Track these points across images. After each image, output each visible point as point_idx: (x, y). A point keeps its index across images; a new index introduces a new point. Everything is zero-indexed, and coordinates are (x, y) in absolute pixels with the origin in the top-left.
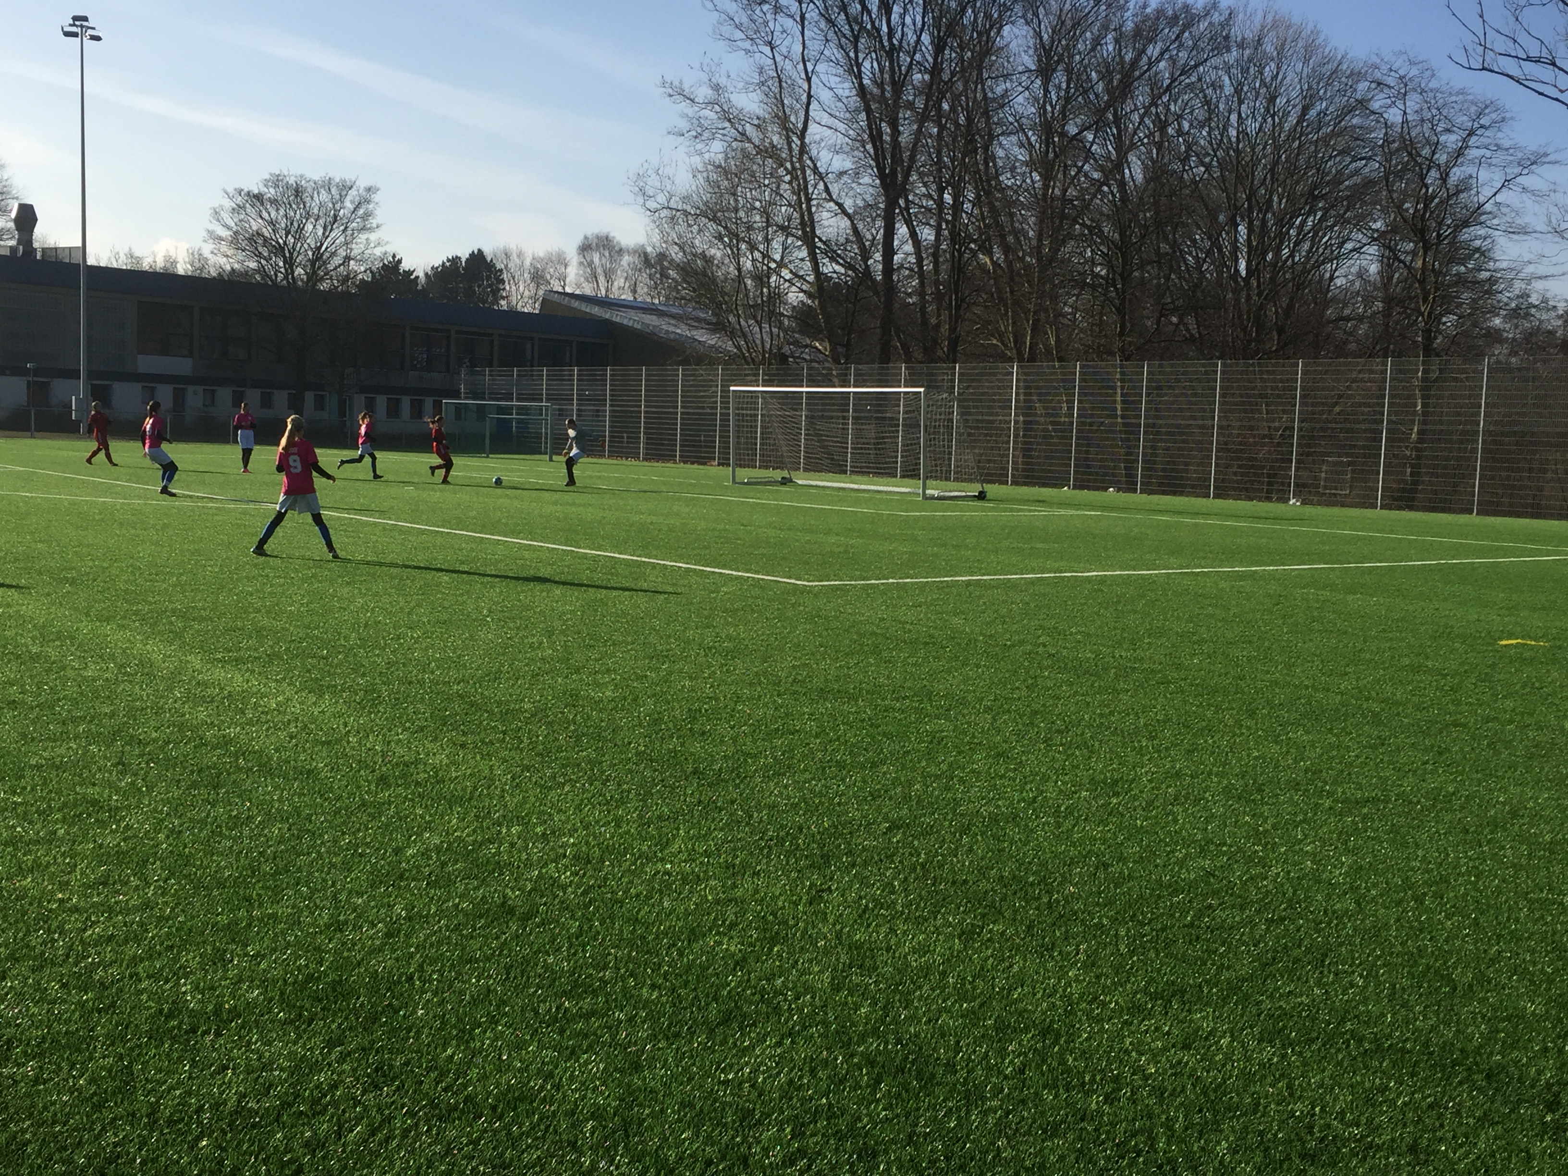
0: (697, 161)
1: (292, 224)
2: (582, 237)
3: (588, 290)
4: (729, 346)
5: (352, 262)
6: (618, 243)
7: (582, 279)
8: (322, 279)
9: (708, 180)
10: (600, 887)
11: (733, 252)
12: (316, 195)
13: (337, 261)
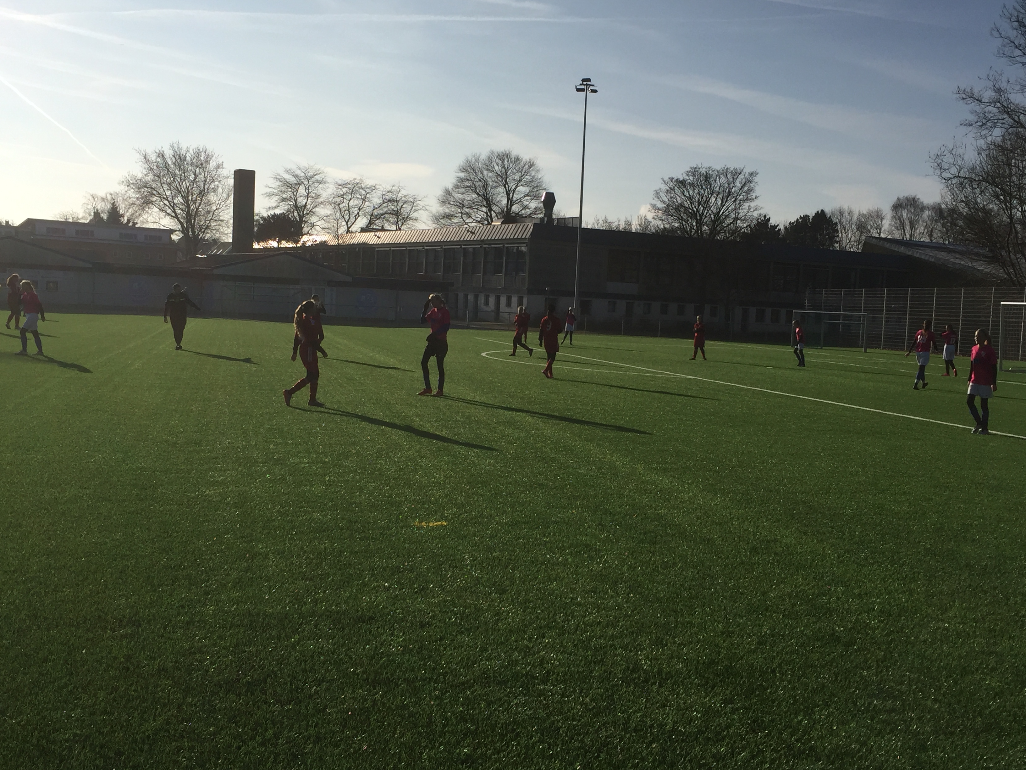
0: (982, 143)
1: (702, 198)
2: (896, 199)
3: (897, 235)
4: (1001, 273)
5: (739, 221)
6: (922, 203)
7: (893, 228)
8: (719, 233)
9: (988, 156)
10: (898, 632)
11: (1006, 206)
12: (718, 179)
13: (728, 221)
